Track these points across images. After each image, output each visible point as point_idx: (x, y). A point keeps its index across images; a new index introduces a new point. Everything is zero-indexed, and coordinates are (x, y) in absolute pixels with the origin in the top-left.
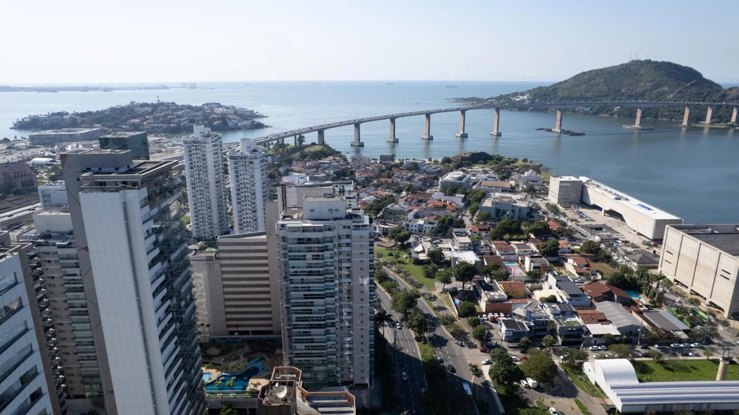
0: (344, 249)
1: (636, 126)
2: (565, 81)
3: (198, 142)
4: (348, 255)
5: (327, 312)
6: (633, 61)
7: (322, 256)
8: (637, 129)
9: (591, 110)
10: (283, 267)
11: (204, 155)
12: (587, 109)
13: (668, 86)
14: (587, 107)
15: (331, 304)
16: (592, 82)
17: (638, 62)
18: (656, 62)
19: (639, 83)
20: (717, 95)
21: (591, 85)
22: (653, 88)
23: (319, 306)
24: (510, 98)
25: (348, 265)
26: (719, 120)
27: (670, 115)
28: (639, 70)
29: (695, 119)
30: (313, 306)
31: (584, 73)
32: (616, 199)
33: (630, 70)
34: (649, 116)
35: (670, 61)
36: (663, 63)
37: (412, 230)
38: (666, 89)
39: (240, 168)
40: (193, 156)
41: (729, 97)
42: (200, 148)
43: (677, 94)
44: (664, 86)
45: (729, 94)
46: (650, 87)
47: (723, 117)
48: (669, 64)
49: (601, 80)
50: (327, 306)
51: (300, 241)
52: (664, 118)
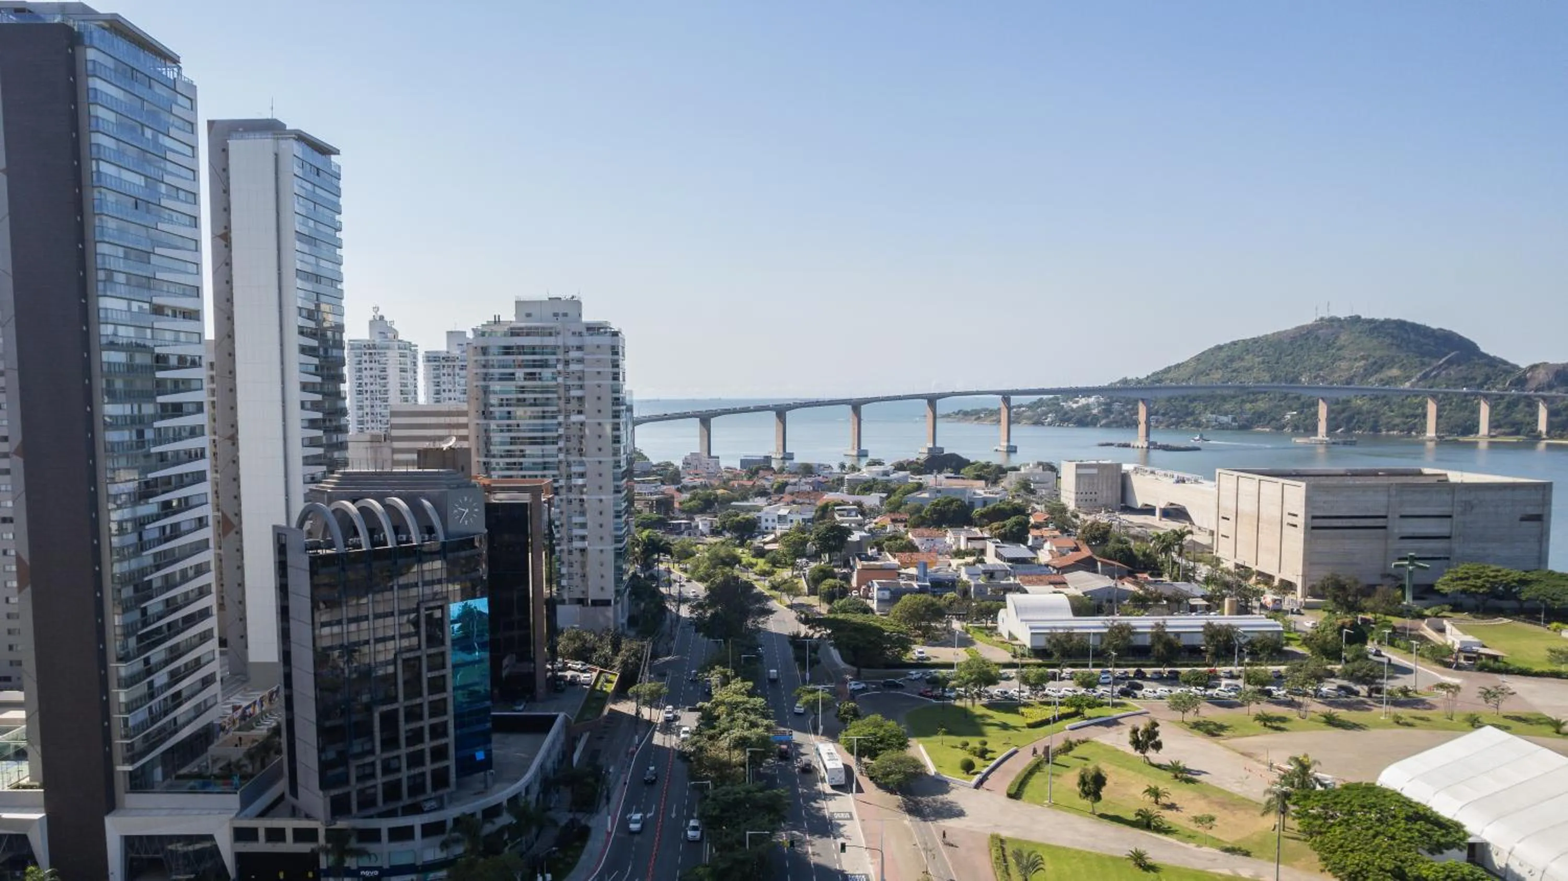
0: (573, 367)
1: (1320, 437)
2: (1178, 366)
3: (374, 347)
4: (580, 379)
5: (545, 469)
6: (1322, 319)
7: (540, 374)
8: (1321, 443)
9: (1234, 420)
10: (481, 395)
11: (384, 370)
12: (1225, 419)
13: (1400, 368)
14: (1226, 414)
15: (552, 456)
16: (1236, 365)
17: (1332, 320)
18: (1371, 321)
19: (1337, 363)
20: (1505, 380)
21: (1234, 371)
22: (1367, 373)
23: (533, 456)
24: (1058, 404)
25: (578, 393)
26: (1513, 429)
27: (1405, 423)
28: (1337, 338)
29: (1460, 430)
30: (524, 456)
31: (1220, 348)
32: (1178, 482)
33: (1317, 338)
34: (1360, 428)
35: (1403, 318)
36: (1387, 322)
37: (767, 528)
38: (1395, 372)
39: (444, 379)
40: (365, 373)
41: (1533, 384)
42: (377, 358)
43: (1419, 380)
44: (1392, 367)
45: (1531, 377)
46: (1362, 371)
47: (1522, 423)
48: (1401, 325)
49: (1257, 360)
50: (547, 460)
51: (507, 350)
52: (1394, 430)
